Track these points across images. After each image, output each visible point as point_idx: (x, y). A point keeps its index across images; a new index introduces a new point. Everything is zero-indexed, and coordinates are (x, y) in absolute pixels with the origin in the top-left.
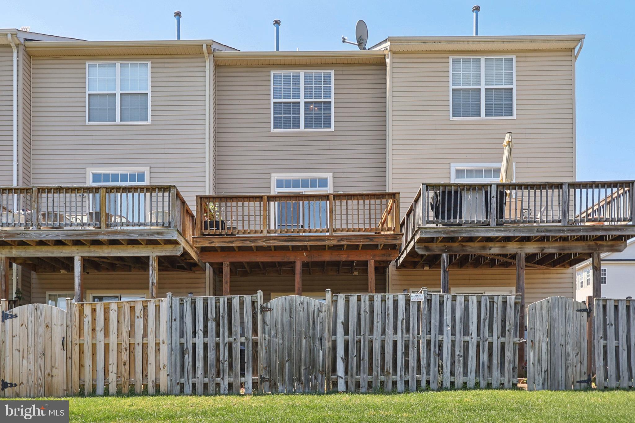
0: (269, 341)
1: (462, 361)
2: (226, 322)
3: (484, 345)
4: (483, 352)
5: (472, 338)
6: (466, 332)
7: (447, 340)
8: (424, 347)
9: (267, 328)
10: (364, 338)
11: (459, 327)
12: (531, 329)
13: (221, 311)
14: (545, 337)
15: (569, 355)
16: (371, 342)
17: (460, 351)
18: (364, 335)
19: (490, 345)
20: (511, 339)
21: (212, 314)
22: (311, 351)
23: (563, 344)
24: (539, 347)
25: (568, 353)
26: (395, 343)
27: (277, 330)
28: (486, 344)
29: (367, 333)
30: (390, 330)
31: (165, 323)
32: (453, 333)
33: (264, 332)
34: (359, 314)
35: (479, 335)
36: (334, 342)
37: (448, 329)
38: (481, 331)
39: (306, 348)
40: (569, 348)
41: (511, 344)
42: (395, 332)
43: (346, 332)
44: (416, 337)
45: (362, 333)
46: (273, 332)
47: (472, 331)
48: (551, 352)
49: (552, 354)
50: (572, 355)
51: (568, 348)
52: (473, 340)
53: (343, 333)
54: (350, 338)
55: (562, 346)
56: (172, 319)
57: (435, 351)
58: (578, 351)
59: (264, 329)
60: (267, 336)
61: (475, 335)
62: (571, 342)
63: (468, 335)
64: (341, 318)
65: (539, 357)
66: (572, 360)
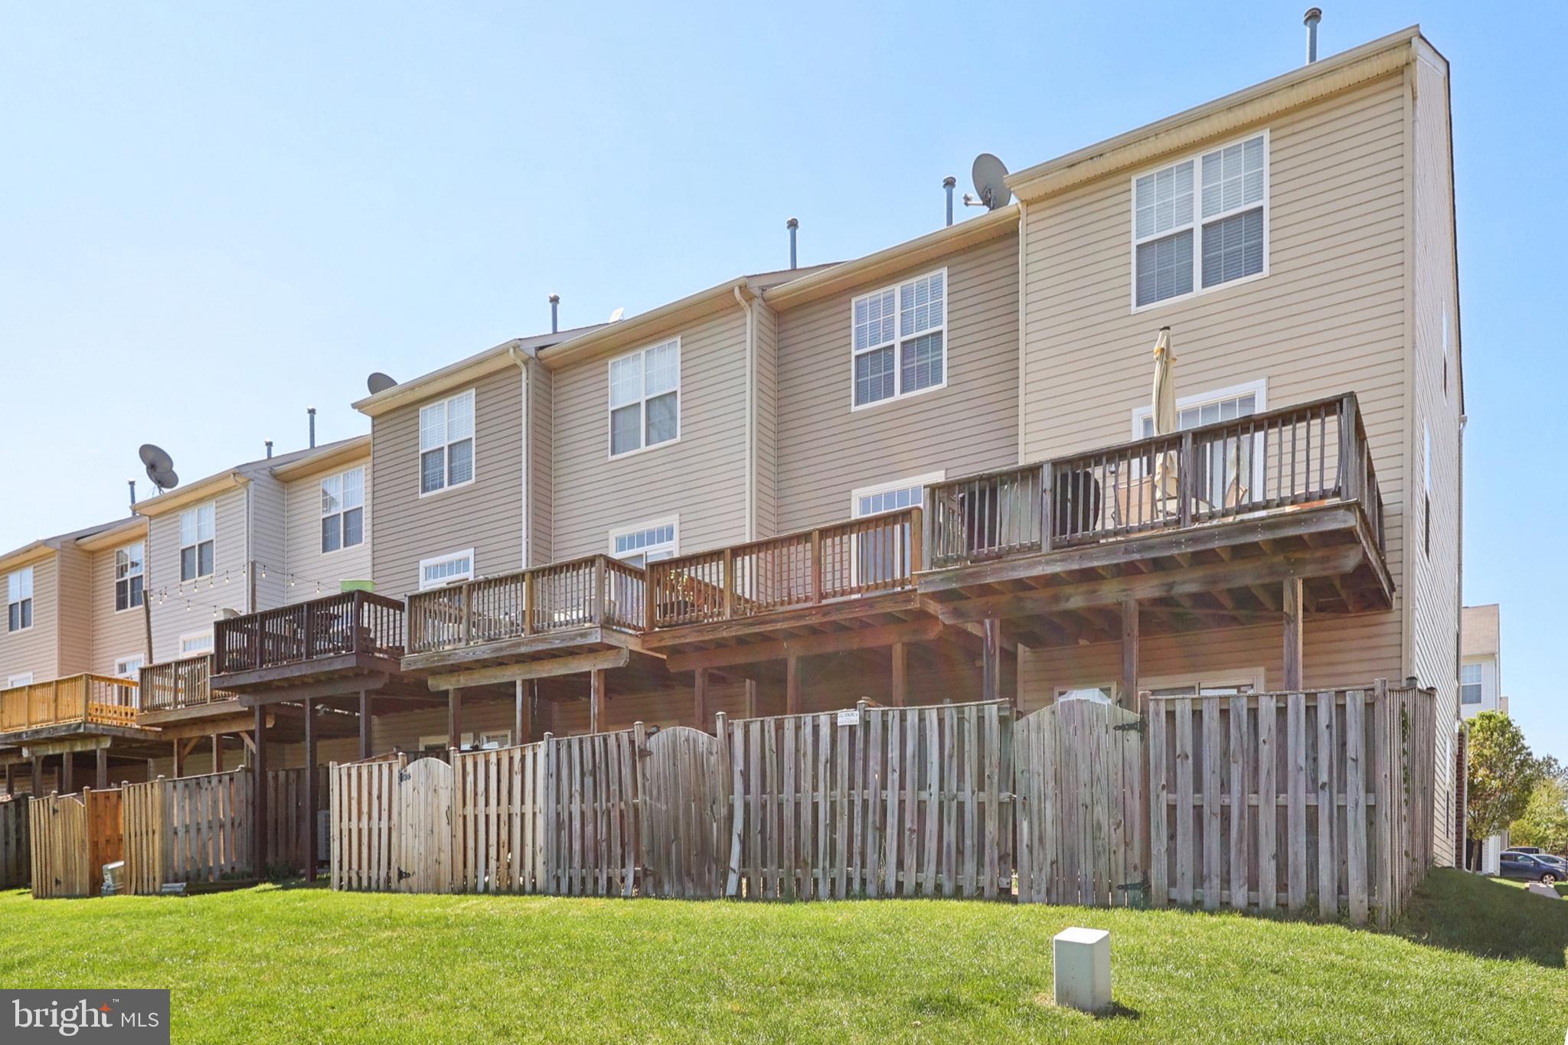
0: (651, 804)
1: (915, 841)
2: (603, 777)
3: (949, 808)
4: (949, 822)
5: (931, 795)
6: (922, 785)
7: (892, 797)
8: (858, 813)
9: (647, 784)
10: (771, 797)
11: (911, 774)
12: (1022, 772)
13: (597, 761)
14: (1050, 788)
15: (1099, 827)
16: (780, 805)
17: (912, 821)
18: (772, 792)
19: (961, 806)
20: (993, 796)
21: (588, 766)
22: (702, 822)
23: (1088, 801)
24: (1039, 810)
25: (1098, 822)
26: (815, 806)
27: (659, 787)
28: (954, 804)
29: (775, 792)
30: (806, 784)
31: (542, 781)
32: (902, 787)
33: (644, 793)
34: (763, 758)
35: (941, 788)
36: (731, 807)
37: (894, 778)
38: (946, 780)
39: (696, 817)
40: (1101, 813)
41: (995, 806)
42: (815, 788)
43: (747, 790)
44: (846, 795)
45: (768, 790)
46: (655, 792)
47: (931, 780)
48: (1065, 821)
49: (1066, 824)
50: (1107, 827)
51: (1098, 812)
52: (932, 797)
53: (742, 791)
54: (751, 798)
55: (1087, 807)
56: (548, 775)
57: (874, 822)
58: (1120, 817)
59: (644, 786)
60: (648, 798)
61: (935, 788)
62: (1105, 800)
63: (925, 789)
64: (739, 766)
65: (1040, 832)
66: (1106, 840)
